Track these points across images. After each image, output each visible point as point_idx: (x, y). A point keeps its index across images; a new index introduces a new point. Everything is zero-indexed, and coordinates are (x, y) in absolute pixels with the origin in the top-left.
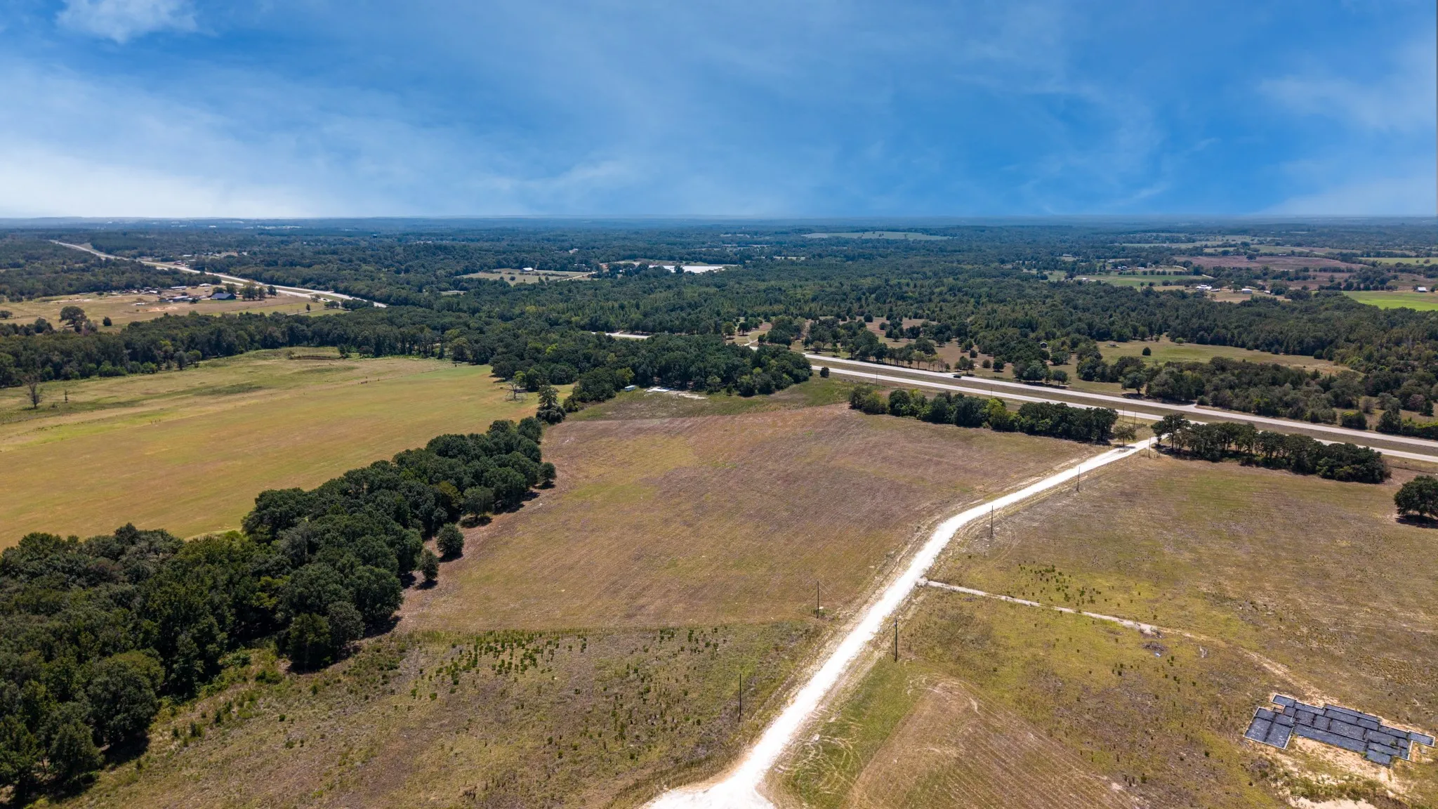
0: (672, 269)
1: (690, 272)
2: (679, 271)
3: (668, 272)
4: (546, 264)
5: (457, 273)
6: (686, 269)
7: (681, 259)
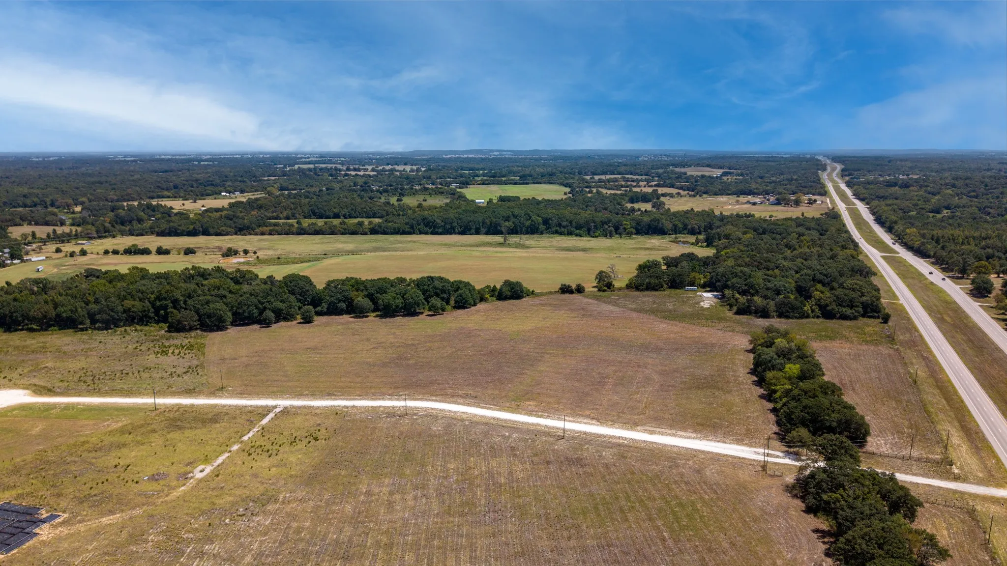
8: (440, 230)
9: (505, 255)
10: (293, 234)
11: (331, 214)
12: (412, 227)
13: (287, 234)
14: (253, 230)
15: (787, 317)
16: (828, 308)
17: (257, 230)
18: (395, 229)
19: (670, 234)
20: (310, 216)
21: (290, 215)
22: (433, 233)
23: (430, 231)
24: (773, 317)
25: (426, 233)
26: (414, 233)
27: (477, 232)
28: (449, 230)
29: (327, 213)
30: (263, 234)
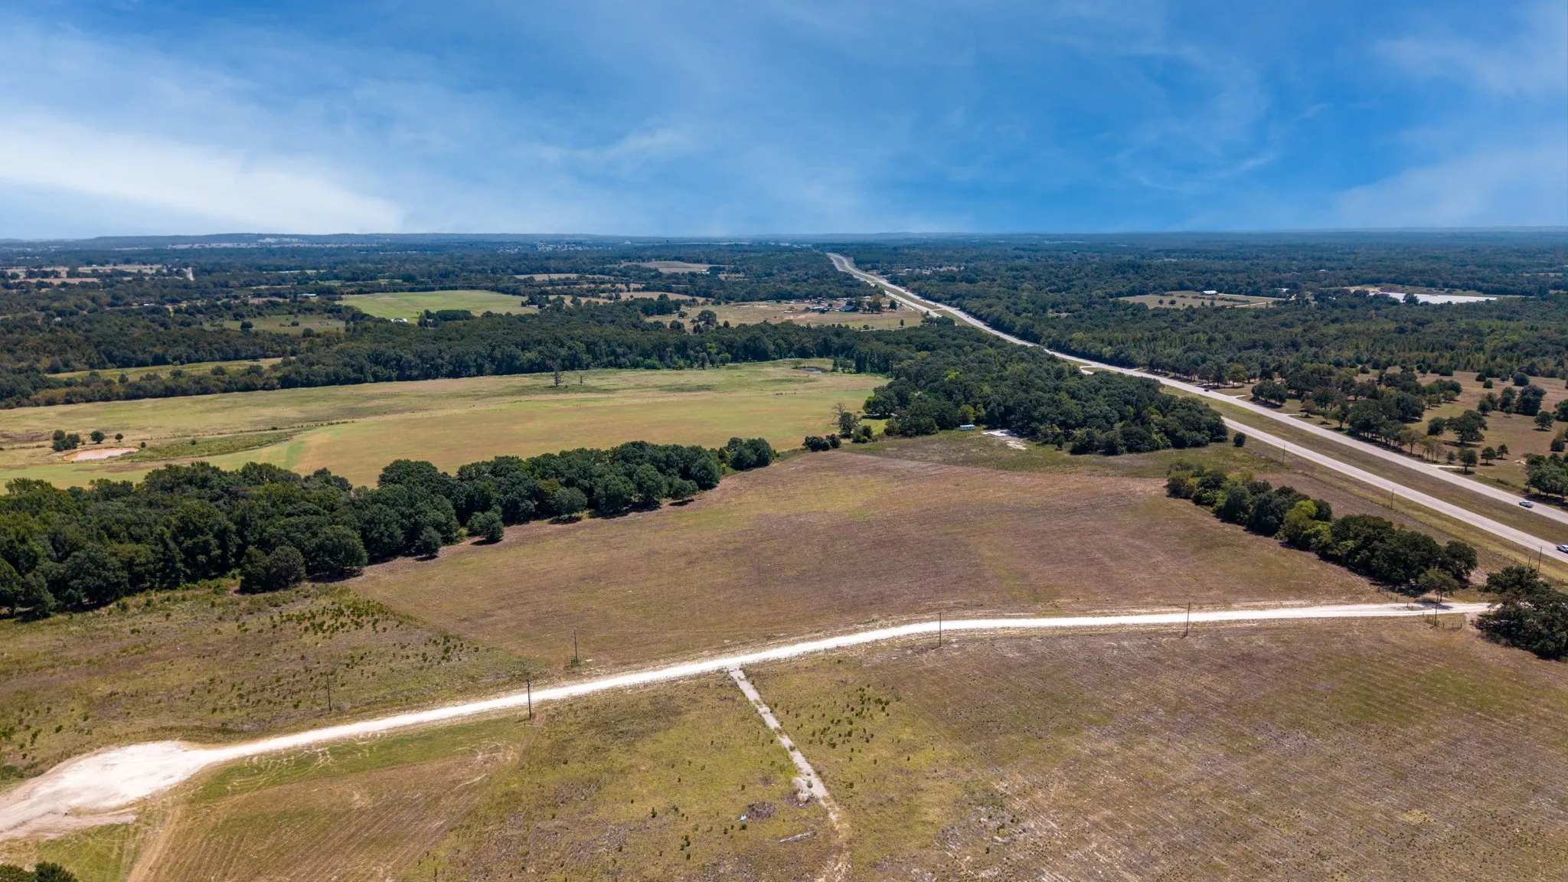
0: (1400, 297)
1: (1427, 303)
2: (1411, 301)
3: (1395, 302)
4: (1237, 286)
5: (1120, 295)
6: (1422, 298)
7: (1415, 284)
8: (415, 373)
9: (591, 404)
10: (119, 398)
11: (149, 358)
12: (361, 370)
13: (107, 399)
14: (28, 396)
15: (1139, 451)
16: (1178, 434)
17: (33, 397)
18: (327, 375)
19: (774, 359)
20: (104, 362)
21: (60, 364)
22: (399, 379)
23: (394, 375)
24: (1122, 452)
25: (389, 379)
26: (366, 381)
27: (480, 372)
28: (430, 371)
29: (140, 356)
30: (50, 403)
